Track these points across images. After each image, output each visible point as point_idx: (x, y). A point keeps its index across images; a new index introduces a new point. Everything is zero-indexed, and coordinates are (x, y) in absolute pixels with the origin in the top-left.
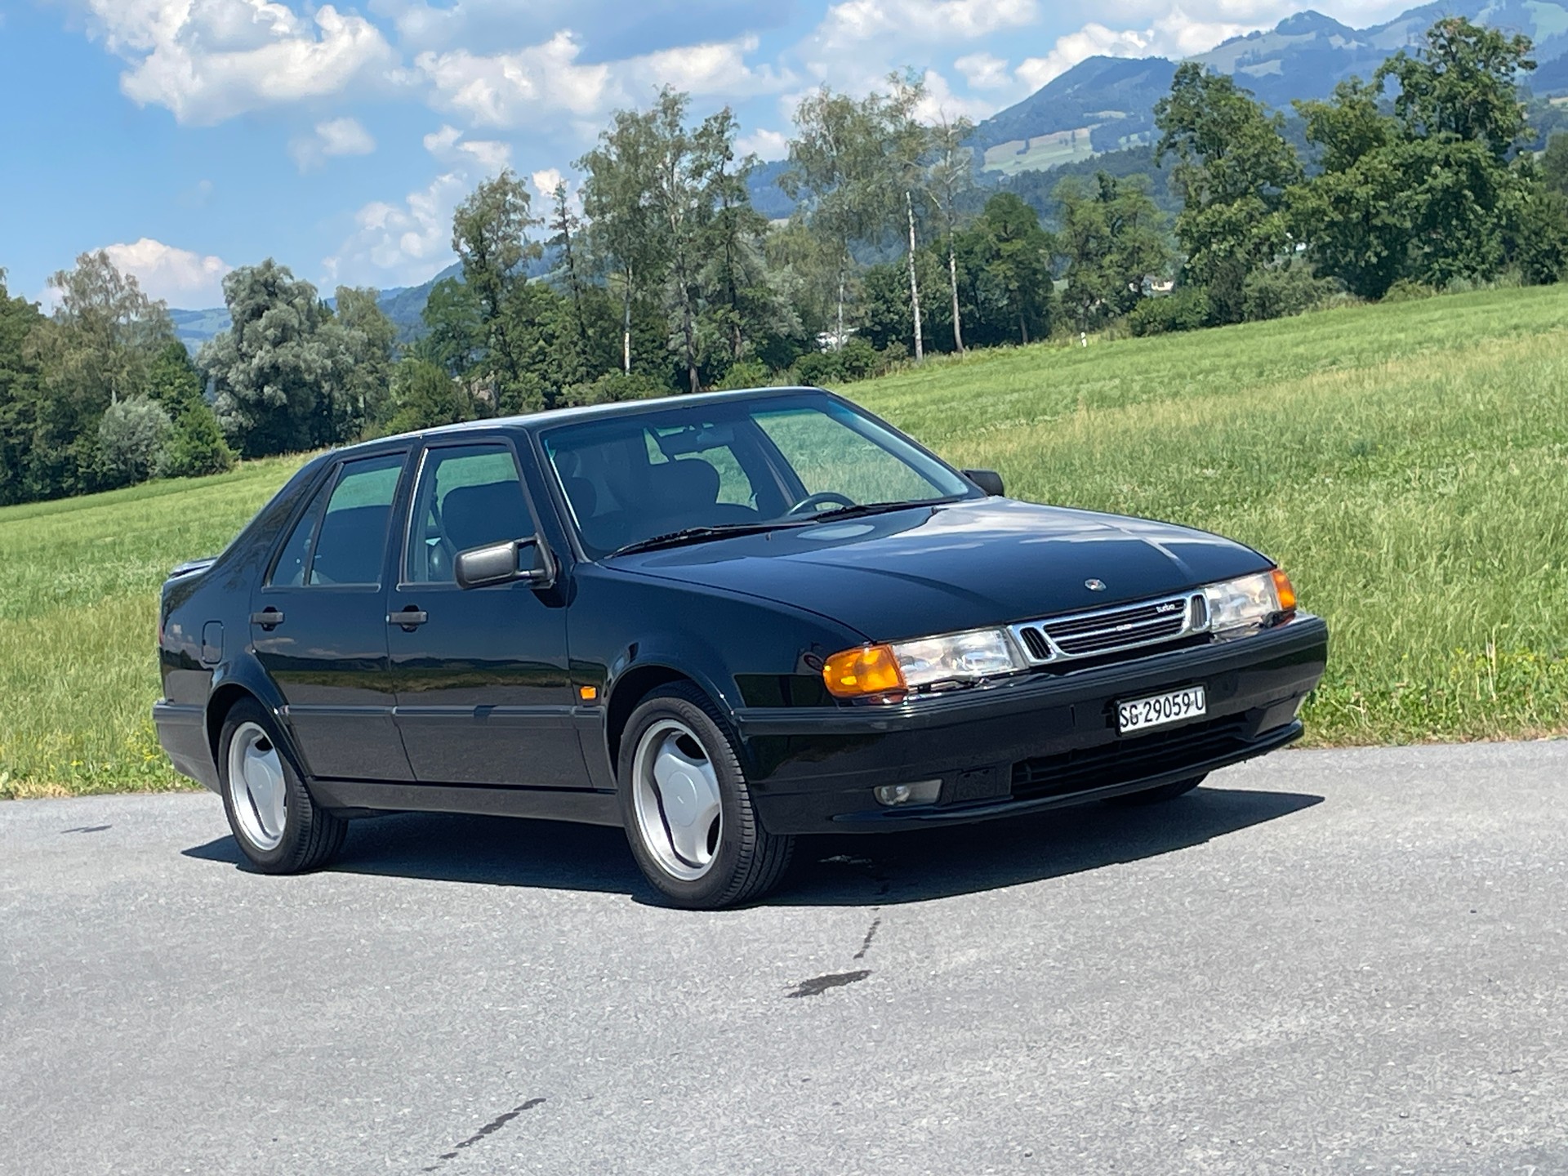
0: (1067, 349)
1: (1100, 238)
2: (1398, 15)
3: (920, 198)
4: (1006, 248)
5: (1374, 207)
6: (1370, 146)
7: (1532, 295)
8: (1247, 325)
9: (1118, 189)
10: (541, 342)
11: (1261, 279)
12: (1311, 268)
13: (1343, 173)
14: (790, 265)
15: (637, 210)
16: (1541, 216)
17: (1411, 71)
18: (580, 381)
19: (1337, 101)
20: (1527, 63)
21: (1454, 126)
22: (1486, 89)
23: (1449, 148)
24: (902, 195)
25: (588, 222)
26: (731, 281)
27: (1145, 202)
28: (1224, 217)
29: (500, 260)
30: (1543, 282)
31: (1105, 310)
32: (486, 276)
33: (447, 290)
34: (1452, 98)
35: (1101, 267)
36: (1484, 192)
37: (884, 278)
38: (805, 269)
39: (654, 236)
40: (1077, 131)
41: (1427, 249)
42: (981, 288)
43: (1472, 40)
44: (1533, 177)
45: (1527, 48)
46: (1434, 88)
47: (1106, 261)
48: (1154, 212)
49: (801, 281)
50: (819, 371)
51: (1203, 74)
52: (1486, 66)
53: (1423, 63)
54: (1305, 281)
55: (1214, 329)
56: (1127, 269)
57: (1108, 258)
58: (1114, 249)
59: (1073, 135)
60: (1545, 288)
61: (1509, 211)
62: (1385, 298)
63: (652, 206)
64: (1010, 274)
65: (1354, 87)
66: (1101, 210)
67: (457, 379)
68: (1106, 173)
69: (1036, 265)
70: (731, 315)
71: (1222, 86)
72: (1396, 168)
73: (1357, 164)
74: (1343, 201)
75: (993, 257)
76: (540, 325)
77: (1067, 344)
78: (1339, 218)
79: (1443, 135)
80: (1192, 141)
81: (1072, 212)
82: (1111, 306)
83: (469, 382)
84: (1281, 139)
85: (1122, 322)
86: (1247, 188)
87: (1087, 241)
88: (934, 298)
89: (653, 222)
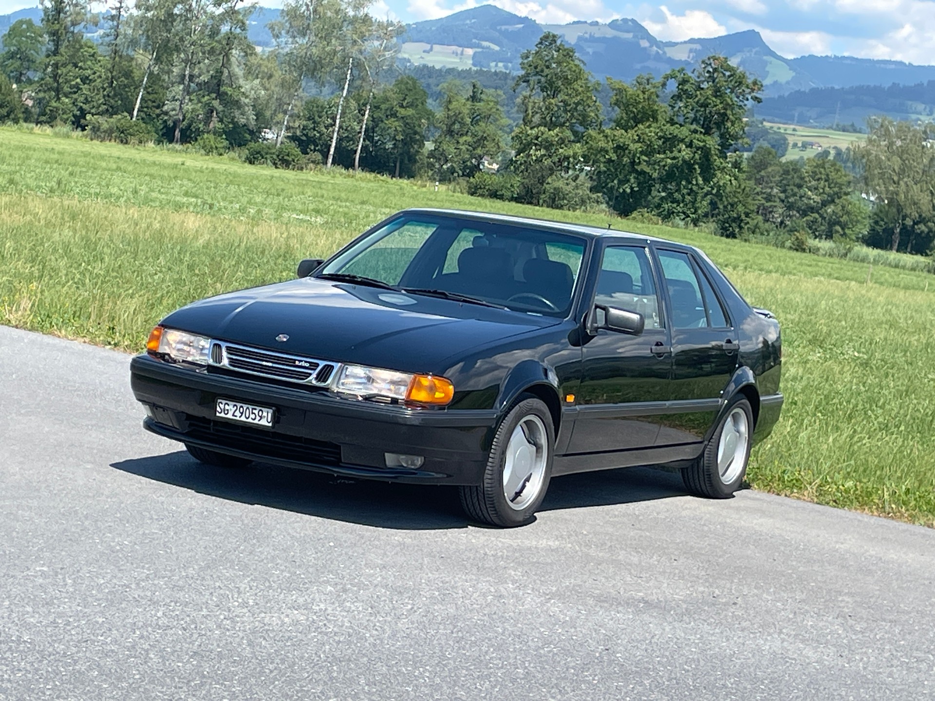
0: (424, 189)
1: (462, 124)
2: (687, 39)
3: (358, 65)
4: (402, 112)
5: (639, 158)
6: (648, 120)
7: (719, 242)
8: (541, 209)
9: (483, 96)
10: (78, 80)
11: (557, 182)
12: (588, 184)
13: (626, 131)
14: (259, 80)
15: (171, 15)
16: (737, 195)
17: (684, 82)
18: (101, 114)
19: (635, 85)
20: (756, 98)
21: (702, 123)
22: (727, 106)
23: (694, 135)
24: (347, 60)
25: (135, 12)
26: (220, 80)
27: (498, 110)
28: (544, 136)
29: (69, 19)
30: (728, 236)
31: (452, 171)
32: (57, 27)
33: (24, 26)
34: (705, 105)
35: (458, 142)
36: (708, 170)
37: (317, 107)
38: (268, 86)
39: (177, 35)
40: (466, 49)
41: (663, 194)
42: (379, 132)
43: (728, 74)
44: (740, 170)
45: (759, 89)
46: (696, 96)
47: (462, 140)
48: (502, 118)
49: (263, 92)
50: (261, 155)
51: (558, 43)
52: (732, 92)
53: (693, 77)
54: (584, 191)
55: (520, 205)
56: (474, 149)
57: (465, 138)
58: (470, 134)
59: (462, 51)
60: (728, 240)
61: (720, 186)
62: (630, 217)
63: (181, 15)
64: (399, 129)
65: (648, 80)
66: (468, 106)
67: (14, 86)
68: (478, 84)
69: (417, 128)
70: (213, 102)
71: (568, 54)
72: (660, 138)
73: (636, 129)
74: (620, 149)
75: (392, 115)
76: (81, 68)
77: (425, 186)
78: (614, 157)
79: (694, 127)
80: (539, 82)
81: (450, 102)
82: (457, 169)
83: (21, 92)
84: (594, 98)
85: (463, 182)
86: (564, 123)
87: (454, 123)
88: (346, 130)
89: (178, 26)
